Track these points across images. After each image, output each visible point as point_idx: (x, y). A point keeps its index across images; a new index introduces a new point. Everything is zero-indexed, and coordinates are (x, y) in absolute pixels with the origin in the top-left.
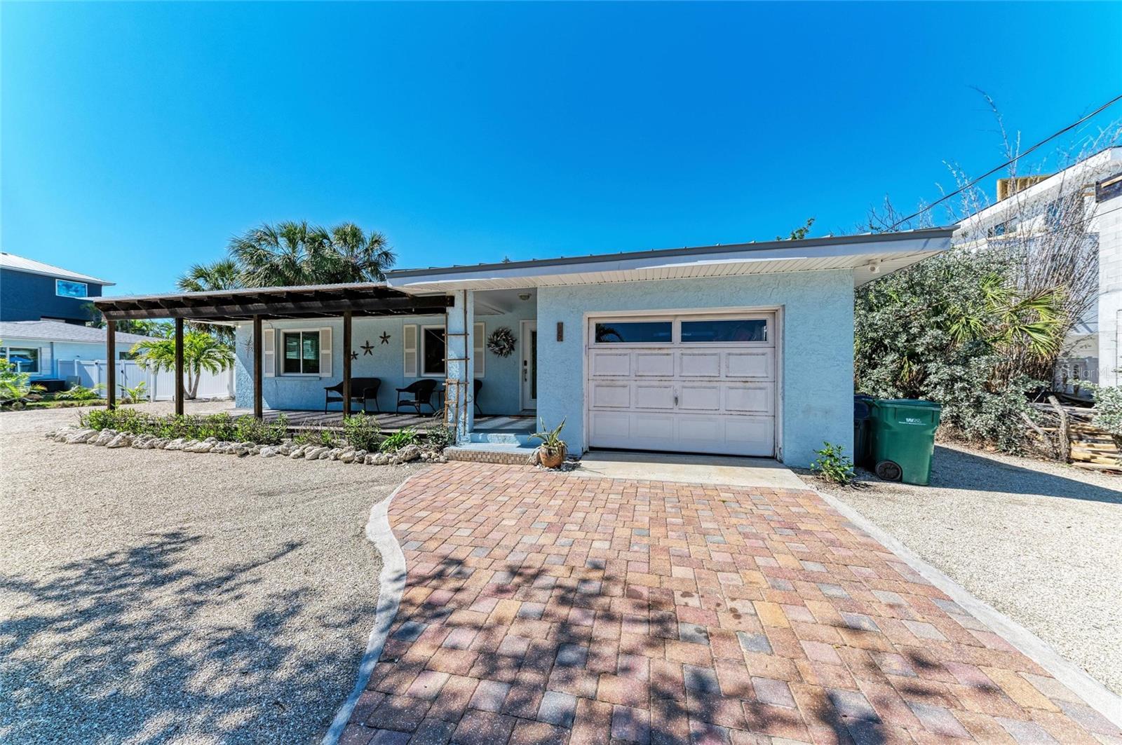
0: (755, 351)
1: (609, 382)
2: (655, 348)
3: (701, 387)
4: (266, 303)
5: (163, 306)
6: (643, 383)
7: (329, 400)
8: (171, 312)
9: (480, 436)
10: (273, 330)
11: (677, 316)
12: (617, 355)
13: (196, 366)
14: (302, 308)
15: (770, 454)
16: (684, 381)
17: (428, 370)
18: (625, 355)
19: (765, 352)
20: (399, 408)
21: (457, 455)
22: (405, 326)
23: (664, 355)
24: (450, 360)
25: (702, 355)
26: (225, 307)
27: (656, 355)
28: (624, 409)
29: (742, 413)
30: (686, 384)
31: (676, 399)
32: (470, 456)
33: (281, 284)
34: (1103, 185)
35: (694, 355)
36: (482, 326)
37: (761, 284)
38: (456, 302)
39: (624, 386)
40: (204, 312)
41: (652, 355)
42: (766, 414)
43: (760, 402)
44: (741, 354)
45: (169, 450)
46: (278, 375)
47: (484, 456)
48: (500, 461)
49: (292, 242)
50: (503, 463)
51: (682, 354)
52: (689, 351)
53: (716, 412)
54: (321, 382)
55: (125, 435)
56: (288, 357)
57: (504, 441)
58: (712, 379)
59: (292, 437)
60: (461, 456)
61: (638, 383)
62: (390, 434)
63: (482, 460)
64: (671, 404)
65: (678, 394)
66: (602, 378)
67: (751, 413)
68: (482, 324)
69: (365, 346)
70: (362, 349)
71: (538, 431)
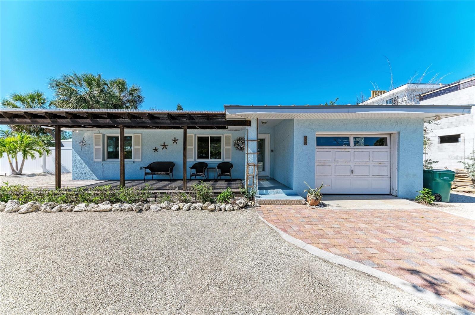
0: (383, 150)
1: (324, 164)
2: (343, 149)
3: (362, 166)
4: (131, 119)
5: (47, 117)
6: (338, 164)
7: (146, 174)
8: (52, 121)
9: (264, 191)
10: (101, 135)
11: (351, 135)
12: (326, 151)
13: (25, 155)
14: (156, 123)
15: (388, 193)
16: (355, 163)
17: (199, 158)
18: (330, 151)
19: (387, 151)
20: (191, 177)
21: (263, 202)
22: (188, 135)
23: (347, 151)
24: (249, 153)
25: (363, 152)
26: (98, 120)
27: (343, 151)
28: (329, 176)
29: (378, 176)
30: (356, 164)
31: (352, 171)
32: (271, 202)
33: (86, 108)
34: (422, 95)
35: (359, 152)
36: (230, 136)
37: (391, 122)
38: (252, 124)
39: (329, 166)
40: (81, 122)
41: (341, 151)
42: (387, 176)
43: (385, 172)
44: (378, 152)
45: (77, 211)
46: (104, 160)
47: (278, 202)
48: (287, 204)
49: (90, 85)
50: (288, 205)
51: (354, 151)
52: (357, 150)
53: (368, 176)
54: (134, 164)
55: (33, 204)
56: (109, 151)
57: (277, 193)
58: (367, 162)
59: (156, 197)
60: (266, 202)
61: (336, 164)
62: (220, 193)
63: (277, 204)
64: (349, 173)
65: (352, 169)
66: (320, 162)
67: (382, 176)
68: (231, 135)
69: (163, 145)
70: (161, 146)
71: (294, 188)
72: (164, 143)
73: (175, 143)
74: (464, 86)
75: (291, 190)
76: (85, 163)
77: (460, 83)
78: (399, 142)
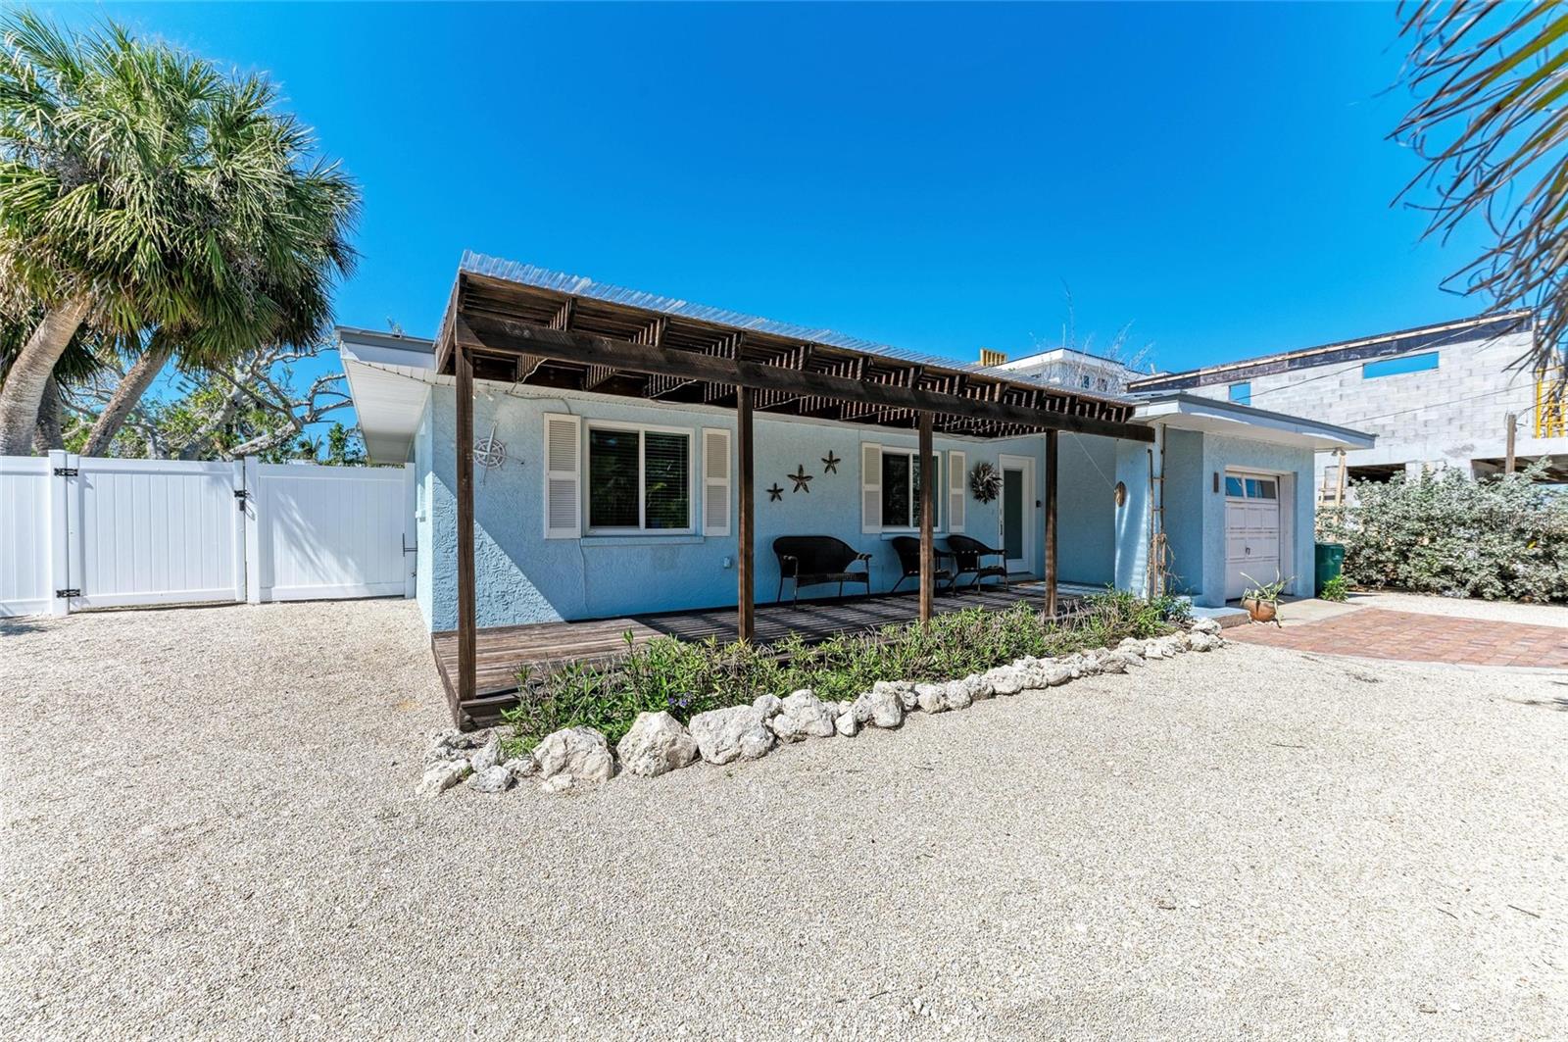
0: (1273, 507)
3: (1255, 538)
6: (1233, 535)
10: (576, 420)
22: (865, 445)
25: (1255, 509)
27: (1238, 508)
29: (1269, 559)
30: (1250, 536)
31: (1248, 550)
35: (1252, 509)
38: (1157, 437)
42: (1277, 559)
43: (1275, 549)
44: (1269, 510)
46: (583, 531)
51: (1248, 509)
53: (1261, 559)
58: (1259, 530)
64: (1243, 554)
65: (1251, 545)
67: (1272, 558)
68: (963, 454)
69: (797, 475)
70: (790, 480)
71: (1205, 590)
72: (801, 469)
73: (831, 470)
74: (1205, 380)
75: (1198, 596)
76: (501, 547)
77: (1200, 373)
78: (1296, 492)
